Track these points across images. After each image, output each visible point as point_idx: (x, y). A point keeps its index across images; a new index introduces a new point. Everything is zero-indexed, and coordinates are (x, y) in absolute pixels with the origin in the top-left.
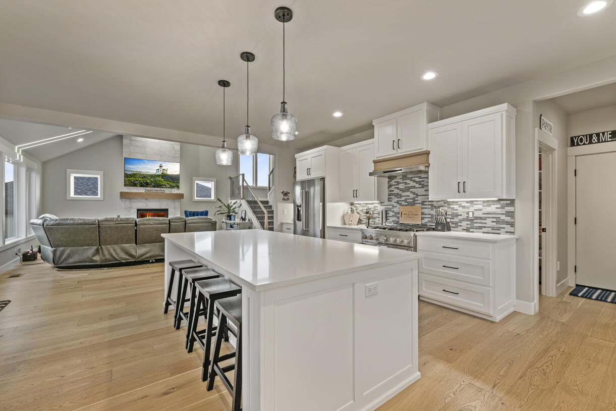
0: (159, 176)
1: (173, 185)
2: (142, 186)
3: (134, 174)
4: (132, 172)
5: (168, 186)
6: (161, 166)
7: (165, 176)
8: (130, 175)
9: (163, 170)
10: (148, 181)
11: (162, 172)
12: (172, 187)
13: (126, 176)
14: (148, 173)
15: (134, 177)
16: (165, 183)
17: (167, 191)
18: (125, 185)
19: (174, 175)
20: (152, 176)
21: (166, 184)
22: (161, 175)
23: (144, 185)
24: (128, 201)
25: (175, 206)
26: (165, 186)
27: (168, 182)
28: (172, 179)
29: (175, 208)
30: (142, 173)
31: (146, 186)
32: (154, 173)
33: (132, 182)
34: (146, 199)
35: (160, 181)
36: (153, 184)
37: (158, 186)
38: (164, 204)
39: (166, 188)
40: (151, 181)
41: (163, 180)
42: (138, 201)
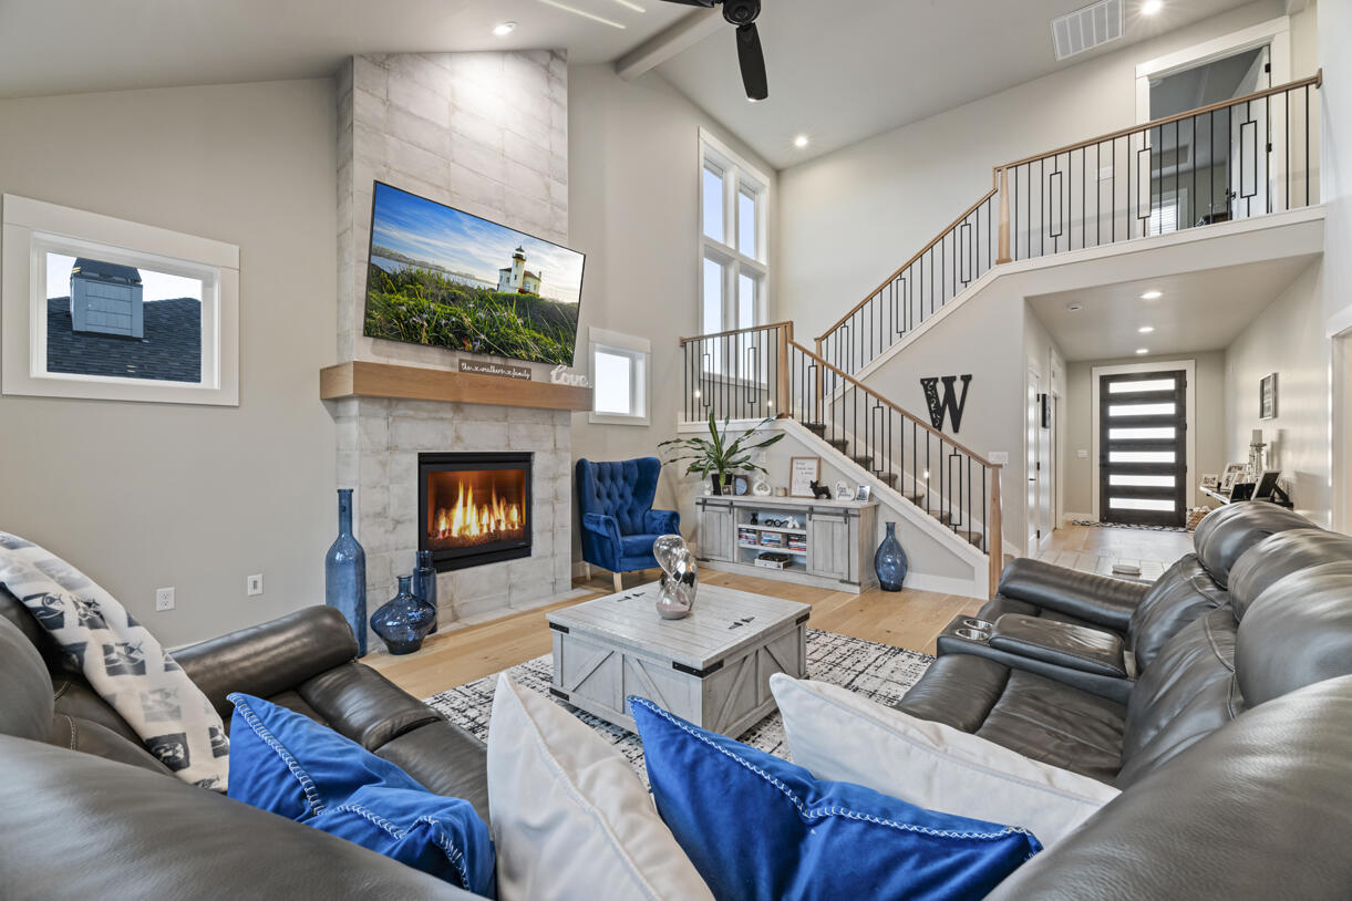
0: (507, 300)
1: (553, 347)
2: (438, 341)
3: (413, 279)
4: (405, 267)
5: (536, 352)
6: (518, 258)
7: (527, 304)
8: (394, 278)
9: (527, 274)
10: (468, 321)
11: (518, 284)
12: (549, 359)
13: (378, 280)
14: (470, 283)
15: (412, 295)
16: (526, 335)
17: (538, 373)
18: (369, 331)
19: (561, 305)
20: (486, 299)
21: (531, 344)
22: (518, 296)
23: (448, 337)
24: (384, 413)
25: (555, 441)
26: (527, 350)
27: (536, 335)
28: (553, 324)
29: (555, 450)
30: (445, 276)
31: (456, 342)
32: (491, 286)
33: (398, 318)
34: (458, 406)
35: (509, 326)
36: (483, 337)
37: (502, 347)
38: (522, 429)
39: (530, 359)
40: (477, 321)
41: (520, 321)
42: (424, 415)
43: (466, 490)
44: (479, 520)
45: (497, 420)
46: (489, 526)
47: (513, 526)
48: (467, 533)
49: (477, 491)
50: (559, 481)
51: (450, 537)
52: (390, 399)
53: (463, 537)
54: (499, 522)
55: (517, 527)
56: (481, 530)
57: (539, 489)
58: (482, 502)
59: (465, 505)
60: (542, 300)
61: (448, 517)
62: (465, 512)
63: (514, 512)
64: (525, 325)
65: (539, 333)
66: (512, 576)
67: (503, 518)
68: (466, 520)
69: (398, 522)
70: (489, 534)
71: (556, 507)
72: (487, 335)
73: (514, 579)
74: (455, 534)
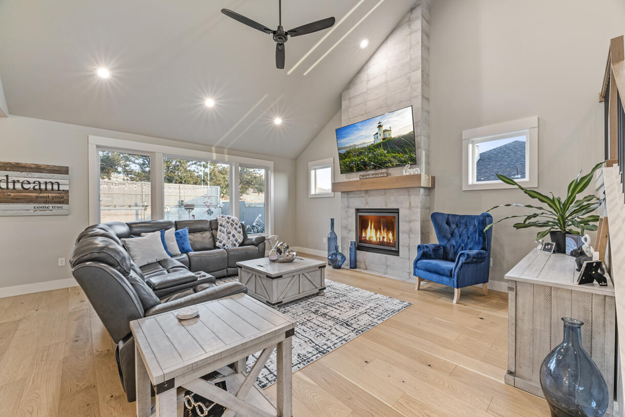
0: (378, 146)
1: (404, 157)
2: (358, 169)
3: (348, 152)
4: (346, 150)
5: (395, 162)
6: (380, 126)
7: (389, 144)
8: (344, 154)
9: (385, 131)
10: (366, 159)
11: (382, 137)
12: (402, 163)
13: (342, 157)
14: (365, 145)
15: (349, 158)
16: (389, 157)
17: (395, 172)
18: (342, 172)
19: (404, 137)
20: (371, 149)
21: (392, 159)
22: (382, 142)
23: (362, 167)
24: (346, 196)
25: (410, 203)
26: (391, 162)
27: (394, 155)
28: (401, 147)
29: (410, 207)
30: (357, 147)
31: (364, 168)
32: (371, 143)
33: (347, 166)
34: (367, 191)
35: (381, 156)
36: (372, 163)
37: (380, 165)
38: (392, 198)
39: (393, 166)
40: (370, 158)
41: (385, 152)
42: (356, 196)
43: (371, 223)
44: (376, 235)
45: (381, 195)
46: (380, 238)
47: (390, 241)
48: (372, 239)
49: (376, 224)
50: (412, 223)
51: (366, 240)
52: (348, 192)
53: (370, 241)
54: (384, 238)
55: (391, 242)
56: (377, 240)
57: (403, 226)
58: (377, 228)
59: (371, 228)
60: (394, 138)
61: (365, 232)
62: (371, 231)
63: (390, 235)
64: (388, 153)
65: (395, 153)
66: (388, 261)
67: (387, 236)
68: (371, 234)
69: (350, 231)
70: (380, 241)
71: (411, 236)
72: (374, 162)
73: (389, 263)
74: (367, 239)
